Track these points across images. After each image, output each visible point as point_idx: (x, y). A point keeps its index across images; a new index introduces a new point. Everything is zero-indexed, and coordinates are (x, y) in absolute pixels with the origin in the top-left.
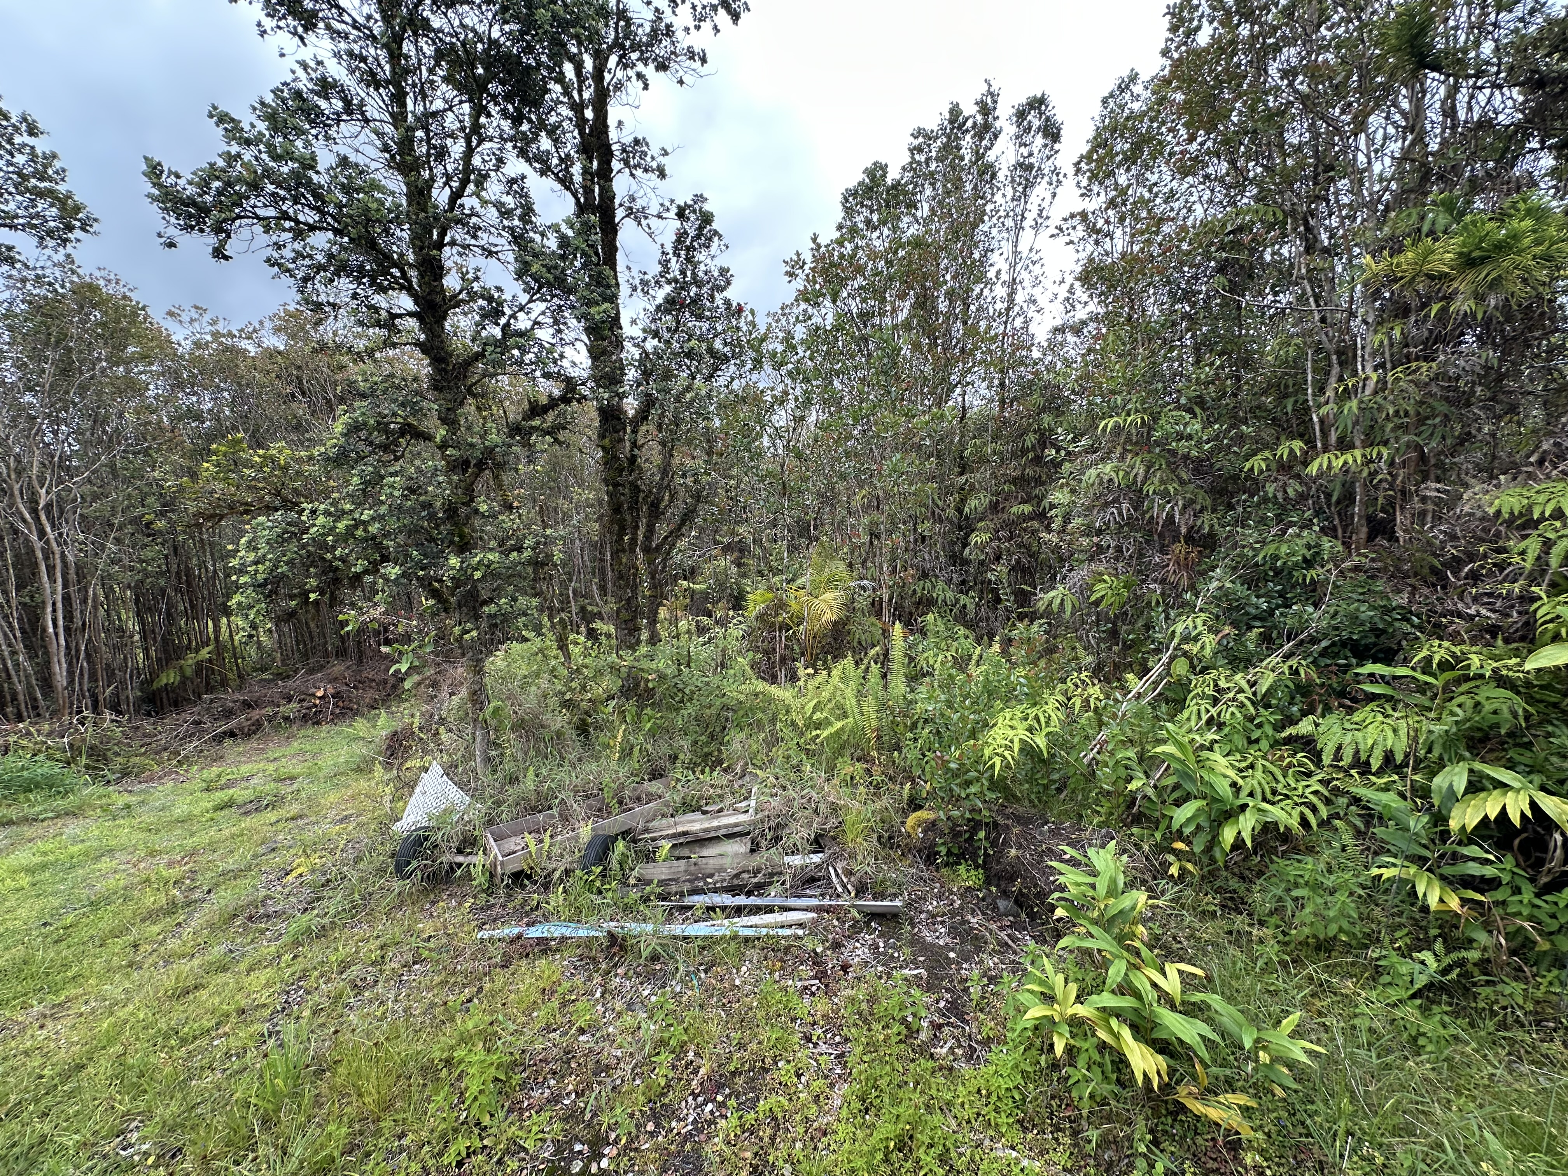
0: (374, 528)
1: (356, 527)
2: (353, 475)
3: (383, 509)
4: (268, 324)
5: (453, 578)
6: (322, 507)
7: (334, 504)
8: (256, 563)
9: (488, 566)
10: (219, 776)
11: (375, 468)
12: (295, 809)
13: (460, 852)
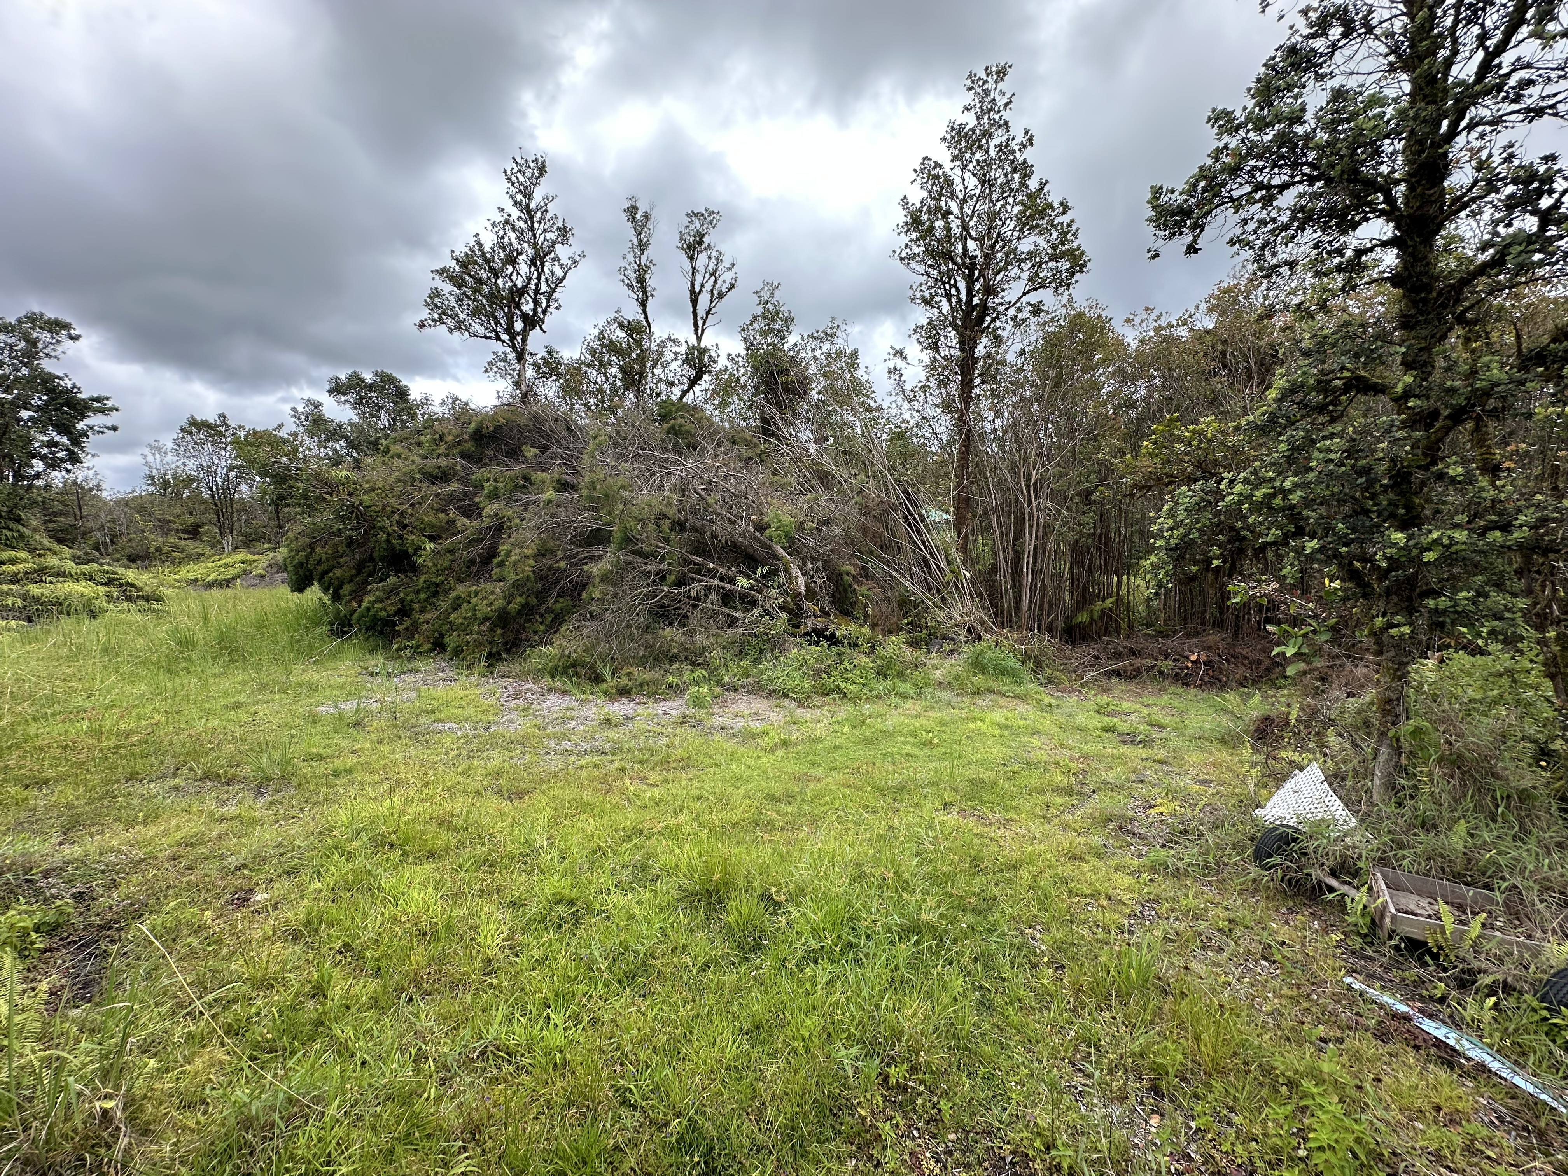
0: (1295, 498)
1: (1274, 496)
2: (1281, 442)
3: (1311, 476)
4: (1203, 307)
5: (1389, 559)
6: (1242, 475)
7: (1255, 473)
8: (1171, 529)
9: (1448, 547)
10: (1108, 704)
11: (1307, 431)
12: (1162, 754)
13: (1333, 873)
